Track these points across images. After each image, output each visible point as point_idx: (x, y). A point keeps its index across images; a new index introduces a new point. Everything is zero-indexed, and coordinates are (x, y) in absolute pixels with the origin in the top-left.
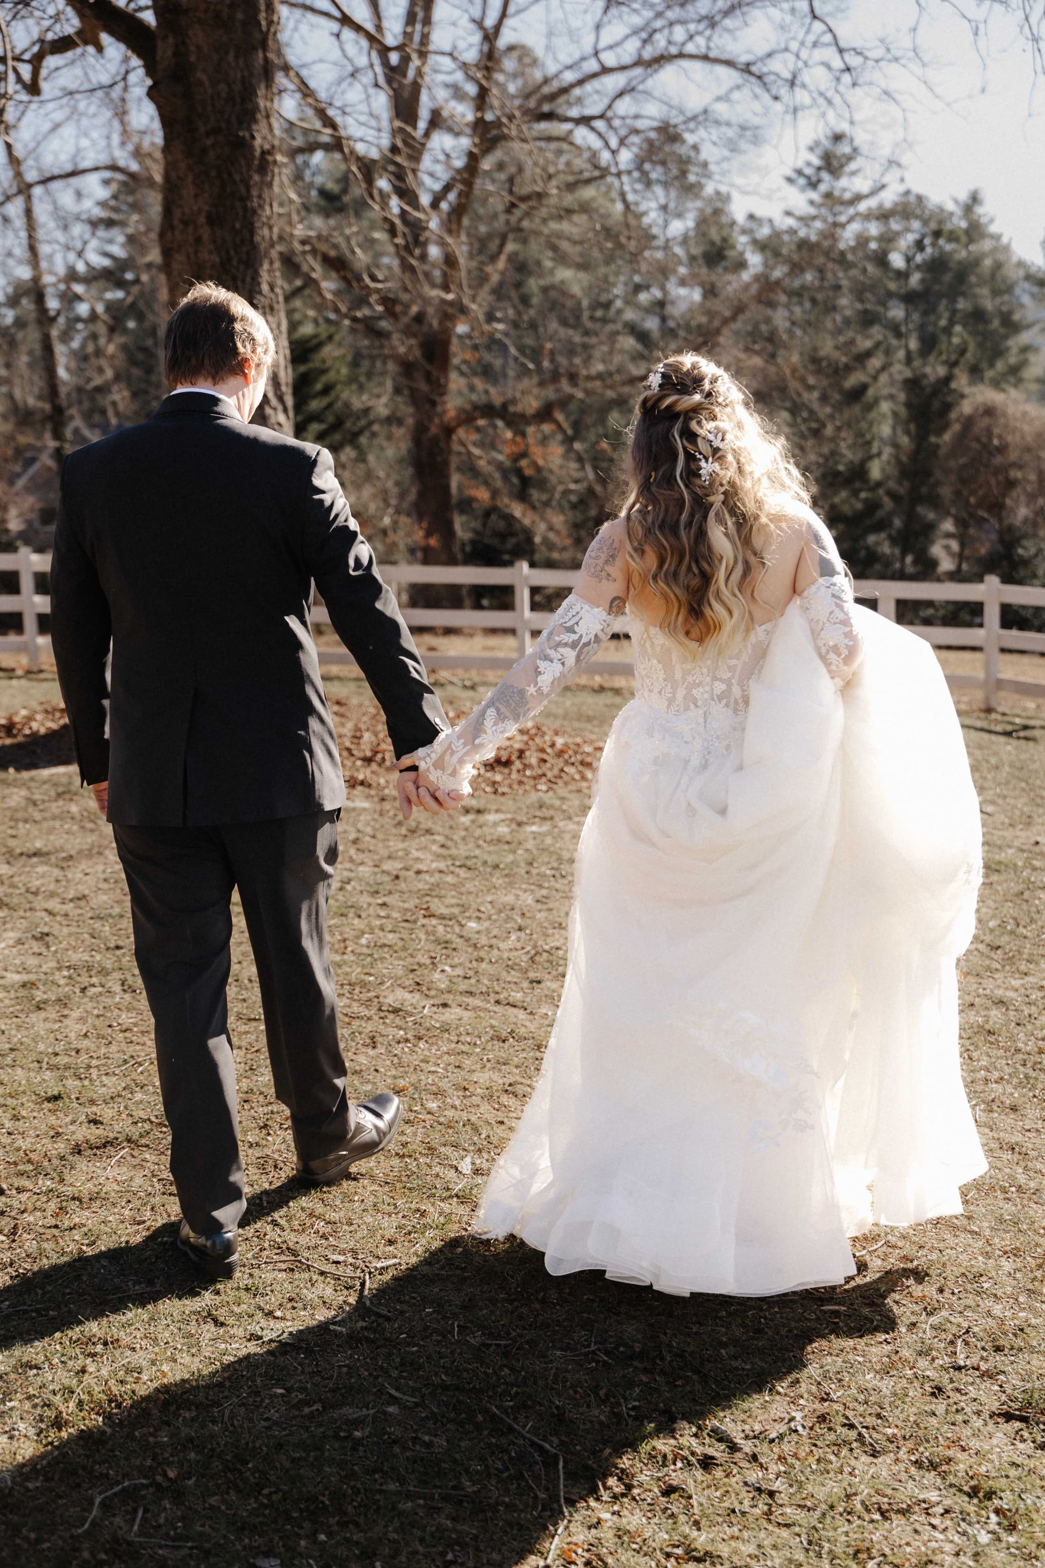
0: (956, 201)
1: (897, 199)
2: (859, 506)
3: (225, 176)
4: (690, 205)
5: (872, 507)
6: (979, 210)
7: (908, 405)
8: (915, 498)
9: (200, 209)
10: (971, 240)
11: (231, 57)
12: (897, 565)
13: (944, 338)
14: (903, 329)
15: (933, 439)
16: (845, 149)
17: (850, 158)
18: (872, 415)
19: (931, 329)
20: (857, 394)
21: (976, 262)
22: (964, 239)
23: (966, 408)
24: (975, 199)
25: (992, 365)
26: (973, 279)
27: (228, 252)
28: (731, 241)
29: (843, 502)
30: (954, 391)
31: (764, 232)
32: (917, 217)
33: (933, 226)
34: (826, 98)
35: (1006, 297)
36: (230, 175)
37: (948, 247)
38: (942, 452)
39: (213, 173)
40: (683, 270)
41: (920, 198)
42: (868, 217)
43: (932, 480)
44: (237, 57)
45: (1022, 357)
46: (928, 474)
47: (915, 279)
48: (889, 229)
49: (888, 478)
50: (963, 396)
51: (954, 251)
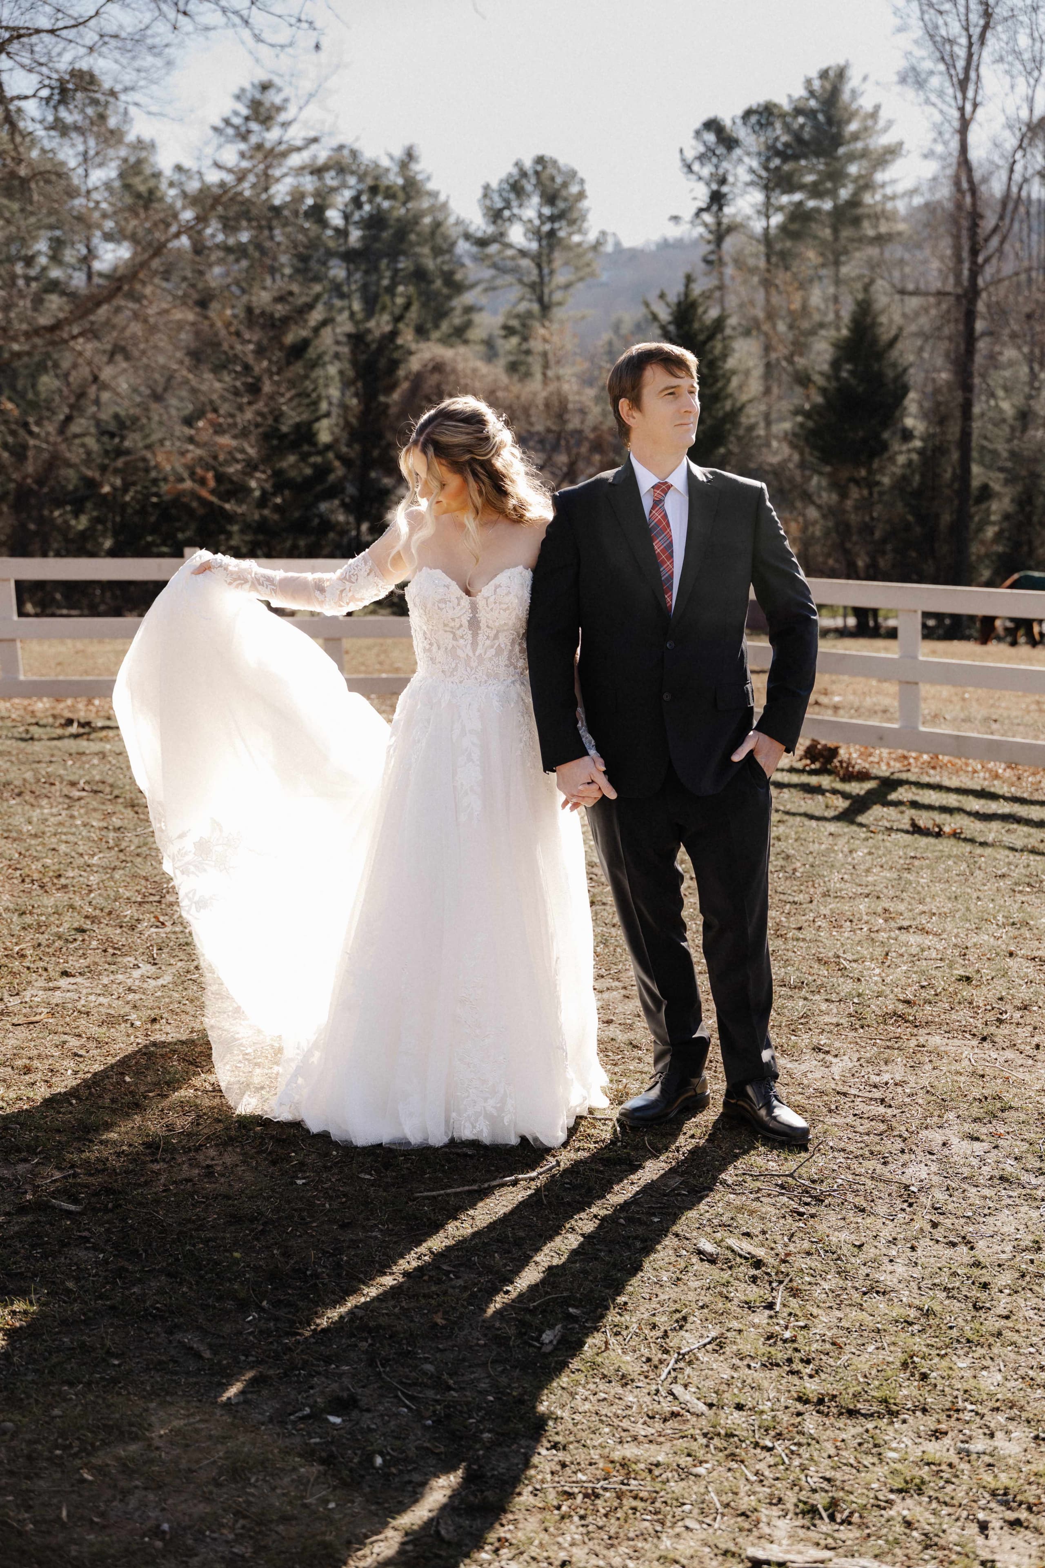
0: (391, 158)
1: (332, 154)
2: (308, 471)
4: (111, 153)
5: (322, 471)
6: (415, 167)
7: (354, 363)
8: (368, 463)
10: (408, 199)
12: (354, 533)
13: (386, 299)
14: (345, 289)
15: (382, 399)
16: (273, 98)
17: (279, 109)
18: (318, 372)
19: (373, 289)
20: (299, 350)
21: (416, 219)
22: (401, 195)
23: (415, 364)
24: (410, 156)
25: (437, 326)
26: (413, 237)
28: (159, 194)
29: (292, 466)
30: (402, 347)
31: (193, 186)
32: (353, 173)
33: (369, 181)
34: (242, 17)
35: (447, 257)
37: (386, 204)
38: (393, 410)
40: (109, 225)
41: (354, 153)
42: (300, 171)
43: (383, 443)
45: (466, 318)
46: (380, 436)
47: (355, 235)
48: (325, 185)
49: (336, 441)
50: (411, 353)
51: (392, 208)
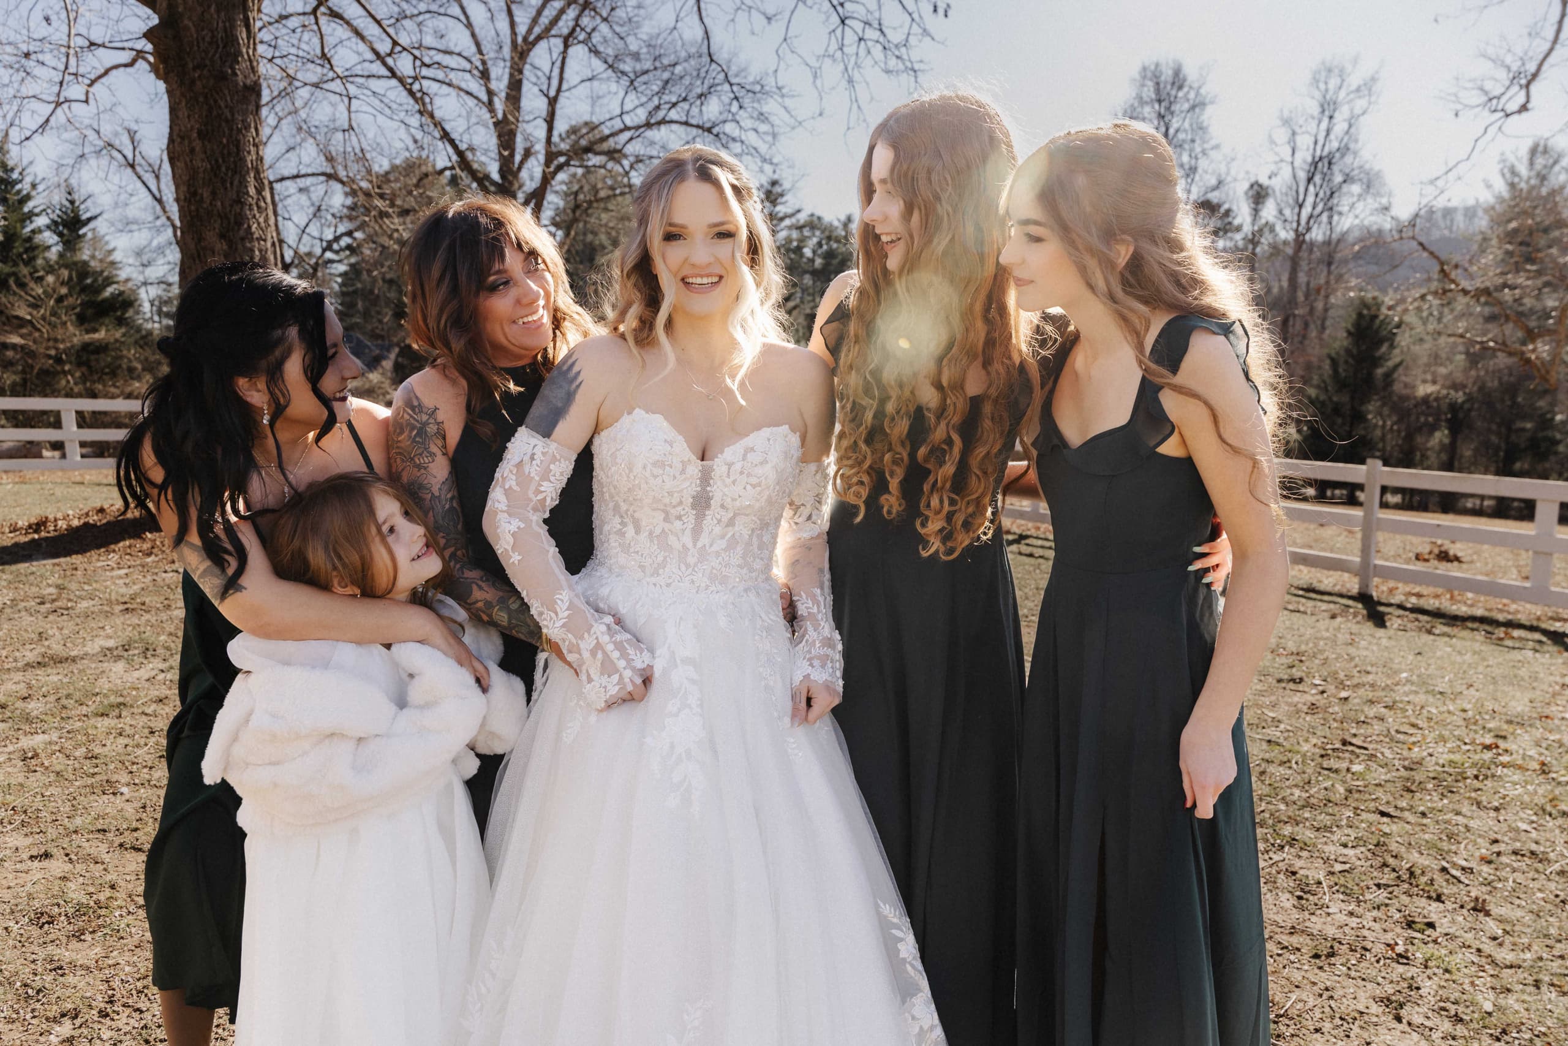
0: (839, 220)
1: (808, 219)
3: (212, 102)
9: (192, 127)
11: (213, 9)
16: (777, 189)
17: (782, 195)
27: (217, 161)
32: (818, 229)
33: (827, 233)
36: (216, 101)
37: (835, 245)
39: (201, 99)
41: (819, 218)
42: (790, 228)
44: (218, 12)
47: (819, 262)
48: (803, 235)
51: (838, 248)
